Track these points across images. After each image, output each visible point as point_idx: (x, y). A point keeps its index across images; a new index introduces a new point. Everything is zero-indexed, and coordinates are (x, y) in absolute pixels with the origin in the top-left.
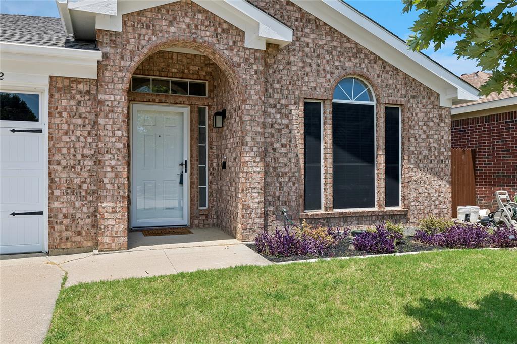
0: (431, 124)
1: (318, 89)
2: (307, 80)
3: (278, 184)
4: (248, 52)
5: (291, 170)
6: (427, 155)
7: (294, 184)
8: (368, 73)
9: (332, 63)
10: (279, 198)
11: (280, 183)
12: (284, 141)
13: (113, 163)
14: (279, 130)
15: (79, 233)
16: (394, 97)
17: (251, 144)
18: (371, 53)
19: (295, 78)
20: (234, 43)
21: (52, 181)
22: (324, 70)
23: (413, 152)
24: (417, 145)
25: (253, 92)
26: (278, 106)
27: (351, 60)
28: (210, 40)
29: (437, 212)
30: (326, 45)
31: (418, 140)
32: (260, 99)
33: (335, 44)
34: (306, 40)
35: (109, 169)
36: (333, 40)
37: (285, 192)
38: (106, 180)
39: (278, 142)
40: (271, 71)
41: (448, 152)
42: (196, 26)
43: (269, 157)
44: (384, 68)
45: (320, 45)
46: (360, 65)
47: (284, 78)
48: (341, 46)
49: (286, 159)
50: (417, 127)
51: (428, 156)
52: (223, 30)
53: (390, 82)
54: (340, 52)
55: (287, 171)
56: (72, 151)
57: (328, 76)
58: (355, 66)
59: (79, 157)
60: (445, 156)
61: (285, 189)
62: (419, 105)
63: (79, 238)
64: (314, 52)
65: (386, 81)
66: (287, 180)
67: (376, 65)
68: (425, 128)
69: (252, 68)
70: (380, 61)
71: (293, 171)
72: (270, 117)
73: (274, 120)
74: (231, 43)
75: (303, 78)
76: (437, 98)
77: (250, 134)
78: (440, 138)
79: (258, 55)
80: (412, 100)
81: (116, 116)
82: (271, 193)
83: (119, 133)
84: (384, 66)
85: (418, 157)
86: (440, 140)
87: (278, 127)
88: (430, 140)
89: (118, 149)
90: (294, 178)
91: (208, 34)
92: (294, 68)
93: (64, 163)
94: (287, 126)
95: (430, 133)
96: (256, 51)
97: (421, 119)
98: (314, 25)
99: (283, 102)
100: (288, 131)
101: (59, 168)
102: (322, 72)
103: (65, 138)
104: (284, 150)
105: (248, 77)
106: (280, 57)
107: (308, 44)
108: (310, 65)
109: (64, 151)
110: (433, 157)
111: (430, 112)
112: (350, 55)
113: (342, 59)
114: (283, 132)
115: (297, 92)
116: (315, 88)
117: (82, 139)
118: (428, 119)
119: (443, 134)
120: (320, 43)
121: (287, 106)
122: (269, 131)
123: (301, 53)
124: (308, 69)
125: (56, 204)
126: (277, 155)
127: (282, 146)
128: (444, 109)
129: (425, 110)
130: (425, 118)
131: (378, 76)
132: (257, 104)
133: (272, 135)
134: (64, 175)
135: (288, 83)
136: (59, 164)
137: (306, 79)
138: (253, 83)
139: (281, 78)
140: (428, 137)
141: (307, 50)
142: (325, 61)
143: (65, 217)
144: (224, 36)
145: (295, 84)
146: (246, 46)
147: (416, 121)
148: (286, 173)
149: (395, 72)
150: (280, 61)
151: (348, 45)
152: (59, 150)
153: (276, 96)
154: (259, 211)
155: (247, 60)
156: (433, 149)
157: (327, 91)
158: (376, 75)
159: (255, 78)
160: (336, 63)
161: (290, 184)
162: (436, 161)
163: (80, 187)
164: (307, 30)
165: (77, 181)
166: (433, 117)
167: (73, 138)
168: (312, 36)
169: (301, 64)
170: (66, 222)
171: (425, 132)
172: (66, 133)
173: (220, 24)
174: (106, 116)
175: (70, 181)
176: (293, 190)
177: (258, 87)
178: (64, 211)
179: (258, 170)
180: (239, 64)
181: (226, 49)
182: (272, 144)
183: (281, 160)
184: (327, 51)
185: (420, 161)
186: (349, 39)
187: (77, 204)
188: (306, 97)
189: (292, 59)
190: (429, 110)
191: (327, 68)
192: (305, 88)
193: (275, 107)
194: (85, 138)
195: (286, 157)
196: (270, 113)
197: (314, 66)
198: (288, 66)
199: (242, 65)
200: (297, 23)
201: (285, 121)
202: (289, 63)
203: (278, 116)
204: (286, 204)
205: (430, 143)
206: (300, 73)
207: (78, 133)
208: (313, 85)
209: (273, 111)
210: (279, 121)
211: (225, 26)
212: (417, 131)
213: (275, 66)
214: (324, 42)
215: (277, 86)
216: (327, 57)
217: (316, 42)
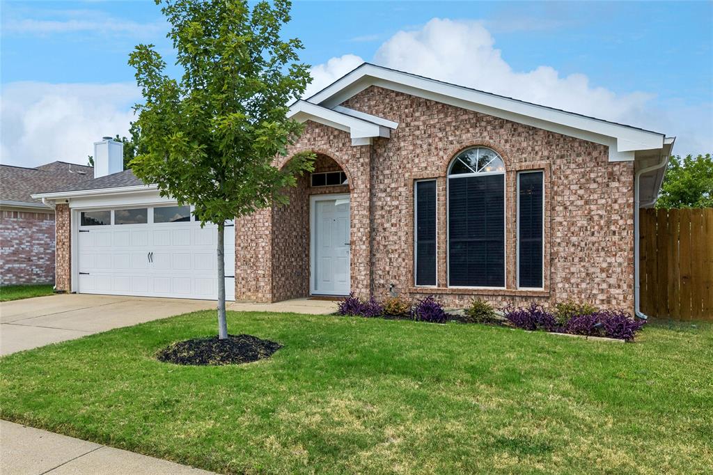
0: (593, 186)
1: (429, 168)
2: (417, 162)
3: (388, 260)
4: (355, 150)
5: (401, 247)
6: (586, 225)
7: (404, 260)
8: (491, 141)
9: (446, 139)
10: (388, 272)
11: (390, 259)
12: (394, 221)
13: (263, 244)
14: (390, 212)
15: (250, 290)
16: (530, 161)
17: (358, 225)
18: (496, 118)
19: (405, 161)
20: (343, 144)
21: (237, 256)
22: (436, 148)
23: (561, 223)
24: (568, 214)
25: (360, 182)
26: (388, 190)
27: (468, 131)
28: (325, 147)
29: (604, 298)
30: (438, 123)
31: (570, 208)
32: (366, 187)
33: (449, 119)
34: (416, 123)
35: (261, 249)
36: (446, 116)
37: (394, 267)
38: (260, 256)
39: (388, 221)
40: (381, 160)
41: (626, 221)
42: (315, 139)
43: (380, 235)
44: (515, 131)
45: (432, 125)
46: (481, 134)
47: (394, 163)
48: (456, 119)
49: (396, 238)
50: (567, 192)
51: (586, 227)
52: (335, 136)
53: (524, 144)
54: (454, 126)
55: (397, 248)
56: (246, 238)
57: (441, 153)
58: (474, 136)
59: (249, 241)
60: (620, 226)
61: (395, 264)
62: (571, 164)
63: (249, 294)
64: (425, 133)
65: (518, 145)
66: (397, 256)
67: (503, 130)
68: (581, 192)
69: (359, 162)
70: (508, 124)
71: (402, 248)
72: (381, 201)
73: (385, 203)
74: (341, 145)
75: (413, 160)
76: (605, 152)
77: (357, 217)
78: (610, 203)
79: (364, 150)
80: (558, 161)
81: (264, 213)
82: (382, 268)
83: (266, 224)
84: (515, 129)
85: (569, 229)
86: (611, 205)
87: (388, 209)
88: (592, 206)
89: (266, 235)
90: (403, 255)
91: (323, 142)
92: (404, 153)
93: (242, 245)
94: (397, 207)
95: (591, 198)
96: (362, 147)
97: (575, 182)
98: (425, 107)
99: (393, 185)
100: (398, 211)
101: (240, 248)
102: (434, 150)
103: (243, 230)
104: (394, 229)
105: (356, 169)
106: (390, 145)
107: (419, 127)
108: (421, 147)
109: (242, 237)
110: (596, 228)
111: (591, 171)
112: (468, 126)
113: (457, 133)
114: (393, 213)
115: (407, 175)
116: (426, 168)
117: (251, 229)
118: (587, 180)
119: (617, 197)
120: (432, 123)
121: (397, 188)
122: (380, 213)
123: (411, 137)
124: (418, 151)
125: (238, 271)
126: (387, 234)
127: (392, 225)
128: (619, 164)
129: (583, 170)
130: (581, 180)
131: (506, 141)
132: (363, 192)
133: (383, 217)
134: (242, 253)
135: (398, 167)
136: (240, 246)
137: (416, 160)
138: (359, 174)
139: (391, 164)
140: (587, 203)
141: (417, 133)
142: (437, 140)
143: (243, 279)
144: (335, 141)
145: (405, 167)
146: (353, 145)
147: (566, 186)
148: (396, 250)
149: (531, 132)
150: (390, 149)
151: (466, 117)
152: (240, 237)
153: (386, 181)
154: (365, 283)
155: (354, 156)
156: (596, 218)
157: (439, 169)
158: (503, 141)
159: (362, 170)
160: (450, 139)
161: (400, 260)
162: (602, 232)
163: (250, 261)
164: (417, 114)
165: (248, 256)
166: (597, 177)
167: (246, 229)
168: (422, 118)
169: (411, 148)
170: (243, 282)
171: (581, 197)
172: (243, 226)
173: (332, 133)
174: (260, 214)
175: (245, 257)
176: (403, 266)
177: (364, 177)
178: (242, 275)
179: (364, 247)
180: (348, 161)
181: (337, 151)
182: (382, 225)
183: (391, 238)
184: (440, 129)
185: (573, 233)
186: (465, 110)
187: (249, 272)
188: (415, 177)
189: (402, 144)
190: (588, 169)
191: (440, 145)
192: (415, 170)
193: (385, 191)
194: (252, 228)
195: (396, 235)
196: (380, 198)
197: (425, 147)
198: (398, 152)
199: (350, 161)
200: (406, 110)
201: (395, 203)
202: (399, 149)
203: (389, 199)
204: (395, 278)
205: (591, 210)
206: (410, 156)
207: (249, 225)
208: (424, 165)
209: (383, 195)
210: (389, 203)
211: (336, 133)
212: (567, 197)
213: (386, 154)
214: (436, 120)
215: (387, 172)
216: (440, 135)
217: (427, 123)
